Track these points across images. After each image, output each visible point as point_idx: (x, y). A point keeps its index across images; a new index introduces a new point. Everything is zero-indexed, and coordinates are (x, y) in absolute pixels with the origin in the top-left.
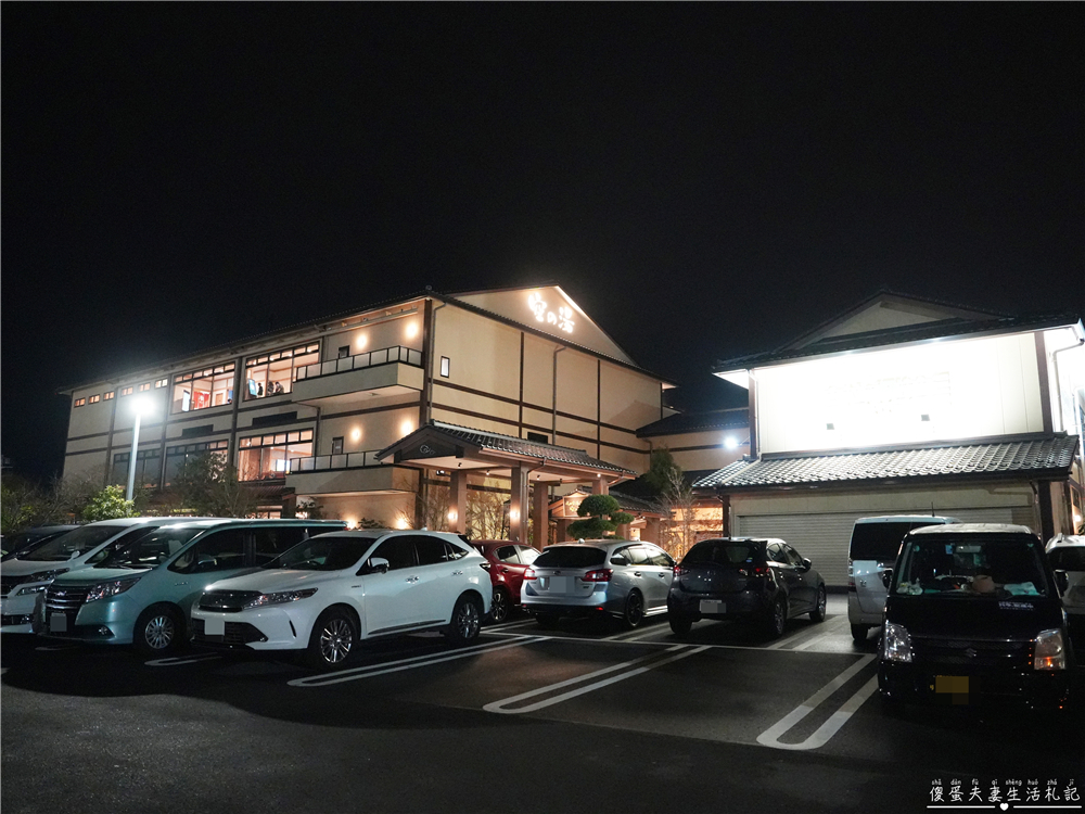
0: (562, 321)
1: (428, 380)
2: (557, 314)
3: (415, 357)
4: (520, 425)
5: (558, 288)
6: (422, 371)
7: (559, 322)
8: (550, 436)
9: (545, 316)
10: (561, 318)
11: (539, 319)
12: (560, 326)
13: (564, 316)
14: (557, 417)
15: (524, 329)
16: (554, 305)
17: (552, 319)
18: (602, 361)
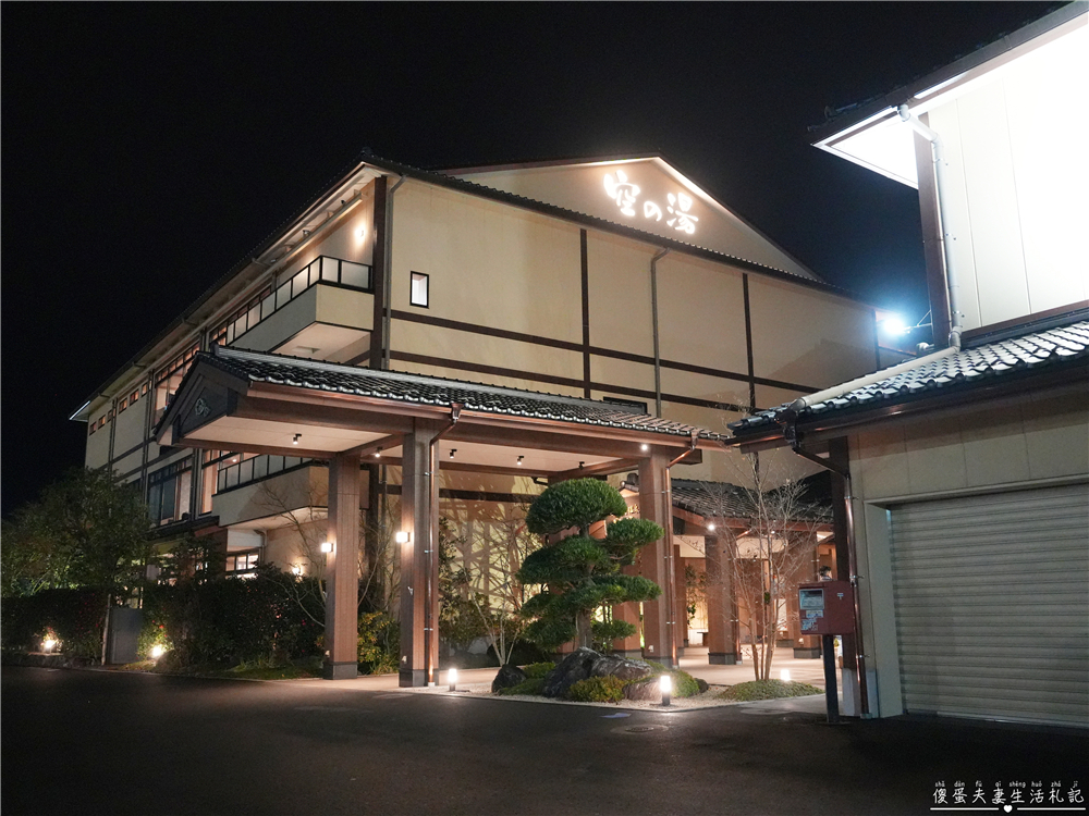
0: (674, 216)
1: (382, 313)
2: (663, 203)
3: (356, 274)
4: (587, 385)
5: (658, 160)
6: (370, 298)
7: (667, 216)
8: (651, 403)
9: (638, 206)
10: (670, 210)
11: (627, 211)
12: (670, 223)
13: (676, 207)
14: (663, 370)
15: (588, 223)
16: (655, 189)
17: (652, 211)
18: (751, 275)
